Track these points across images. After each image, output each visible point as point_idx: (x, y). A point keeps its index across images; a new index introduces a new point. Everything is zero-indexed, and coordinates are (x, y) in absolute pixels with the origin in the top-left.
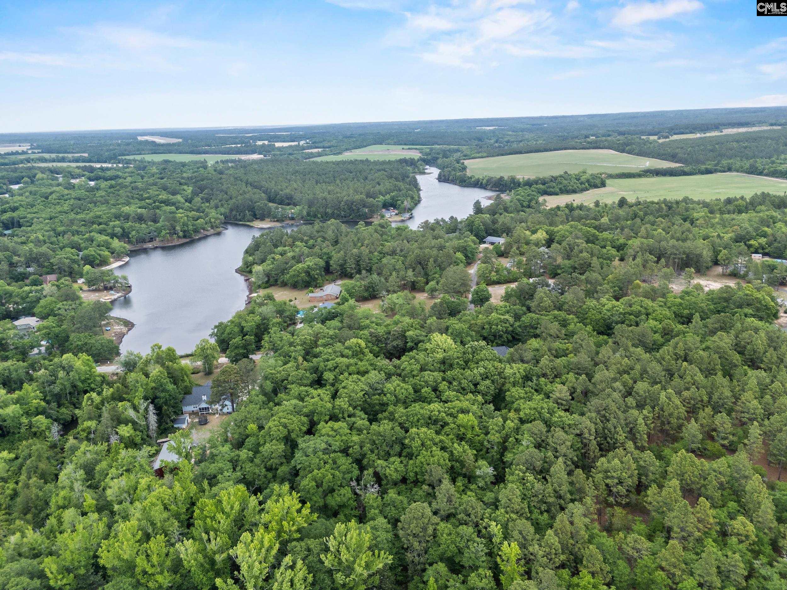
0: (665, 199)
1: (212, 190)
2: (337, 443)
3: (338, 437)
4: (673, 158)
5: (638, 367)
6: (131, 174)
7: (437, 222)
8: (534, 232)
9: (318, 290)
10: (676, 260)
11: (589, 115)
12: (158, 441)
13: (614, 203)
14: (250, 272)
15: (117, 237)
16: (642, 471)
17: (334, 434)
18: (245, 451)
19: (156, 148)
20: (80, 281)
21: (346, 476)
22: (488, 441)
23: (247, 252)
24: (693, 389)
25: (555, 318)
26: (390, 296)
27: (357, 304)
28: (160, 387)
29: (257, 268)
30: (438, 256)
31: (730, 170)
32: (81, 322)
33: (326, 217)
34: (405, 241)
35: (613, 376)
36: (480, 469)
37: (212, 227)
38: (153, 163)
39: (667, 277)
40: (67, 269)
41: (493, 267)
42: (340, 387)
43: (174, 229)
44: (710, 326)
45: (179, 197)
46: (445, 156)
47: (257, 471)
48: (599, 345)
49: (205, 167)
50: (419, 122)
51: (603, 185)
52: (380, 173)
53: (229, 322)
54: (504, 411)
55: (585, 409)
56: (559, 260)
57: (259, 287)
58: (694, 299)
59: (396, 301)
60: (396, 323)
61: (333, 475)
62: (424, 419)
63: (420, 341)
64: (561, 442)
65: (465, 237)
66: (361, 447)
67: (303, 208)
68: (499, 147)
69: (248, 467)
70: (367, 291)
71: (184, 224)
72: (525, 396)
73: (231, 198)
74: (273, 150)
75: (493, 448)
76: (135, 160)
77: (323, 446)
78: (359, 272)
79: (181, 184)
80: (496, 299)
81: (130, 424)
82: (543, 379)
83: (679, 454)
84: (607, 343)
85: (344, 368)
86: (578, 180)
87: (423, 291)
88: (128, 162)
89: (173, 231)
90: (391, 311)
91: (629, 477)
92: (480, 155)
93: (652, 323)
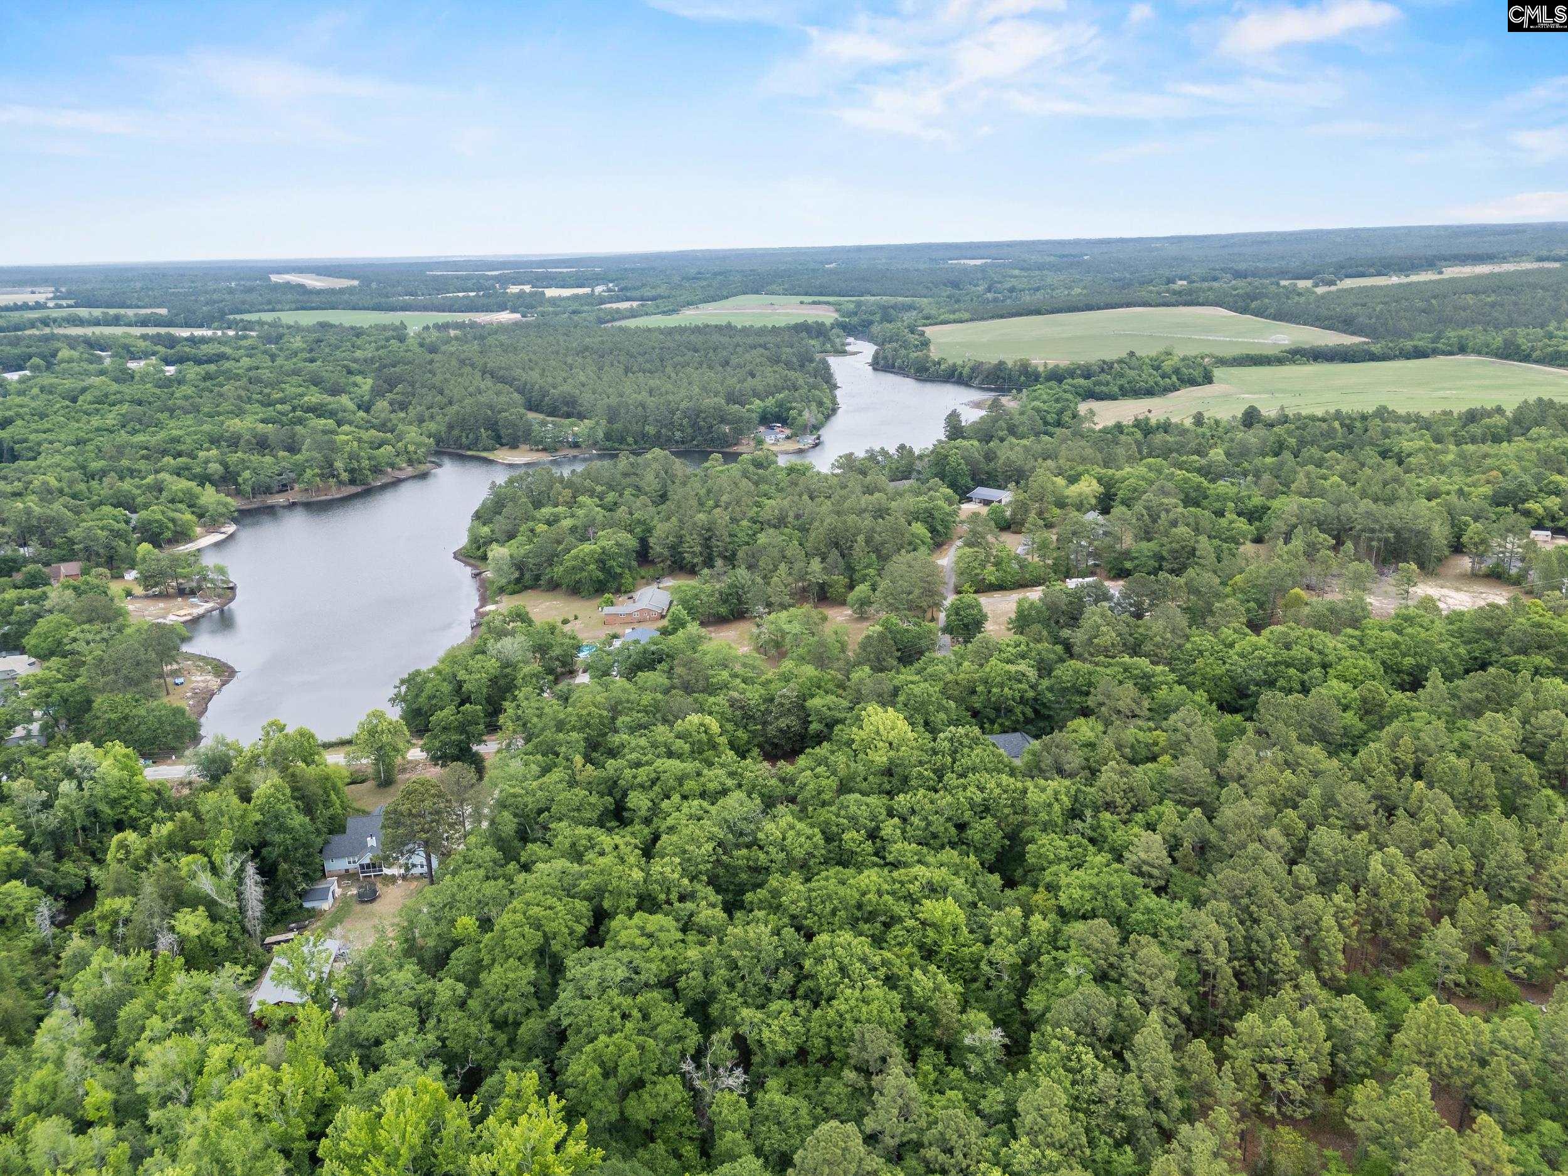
0: (1338, 412)
1: (412, 384)
2: (653, 966)
3: (655, 949)
4: (1347, 325)
5: (1316, 791)
6: (251, 352)
7: (872, 456)
8: (1073, 480)
9: (623, 598)
10: (1374, 543)
11: (1172, 237)
12: (268, 940)
13: (1234, 417)
14: (484, 558)
15: (213, 483)
16: (1340, 1042)
17: (647, 942)
18: (448, 981)
19: (305, 299)
20: (131, 575)
21: (671, 1049)
22: (990, 963)
23: (477, 516)
24: (1442, 845)
25: (1126, 670)
26: (773, 616)
27: (703, 631)
28: (273, 820)
29: (498, 552)
30: (873, 530)
31: (1462, 350)
32: (117, 671)
33: (643, 443)
34: (805, 497)
35: (1261, 812)
36: (973, 1031)
37: (410, 462)
38: (296, 329)
39: (1359, 582)
40: (101, 551)
41: (988, 555)
42: (663, 827)
43: (331, 465)
44: (1466, 697)
45: (344, 400)
46: (887, 318)
47: (473, 1030)
48: (1224, 736)
49: (402, 339)
50: (834, 250)
51: (1208, 379)
52: (754, 352)
53: (430, 671)
54: (1023, 890)
55: (1204, 891)
56: (1128, 541)
57: (502, 590)
58: (1423, 634)
59: (787, 627)
60: (786, 678)
61: (641, 1048)
62: (846, 909)
63: (838, 722)
64: (1154, 970)
65: (930, 489)
66: (706, 975)
67: (597, 423)
68: (995, 300)
69: (454, 1019)
70: (725, 601)
71: (352, 457)
72: (1070, 854)
73: (451, 403)
74: (541, 304)
75: (999, 978)
76: (261, 323)
77: (622, 973)
78: (709, 563)
79: (350, 372)
80: (995, 623)
81: (201, 908)
82: (1108, 815)
83: (1423, 1005)
84: (1243, 732)
85: (672, 783)
86: (1157, 368)
87: (843, 603)
88: (248, 326)
89: (329, 472)
90: (775, 649)
91: (1311, 1059)
92: (957, 316)
93: (1337, 686)
